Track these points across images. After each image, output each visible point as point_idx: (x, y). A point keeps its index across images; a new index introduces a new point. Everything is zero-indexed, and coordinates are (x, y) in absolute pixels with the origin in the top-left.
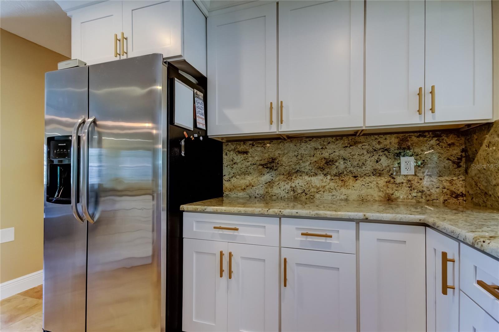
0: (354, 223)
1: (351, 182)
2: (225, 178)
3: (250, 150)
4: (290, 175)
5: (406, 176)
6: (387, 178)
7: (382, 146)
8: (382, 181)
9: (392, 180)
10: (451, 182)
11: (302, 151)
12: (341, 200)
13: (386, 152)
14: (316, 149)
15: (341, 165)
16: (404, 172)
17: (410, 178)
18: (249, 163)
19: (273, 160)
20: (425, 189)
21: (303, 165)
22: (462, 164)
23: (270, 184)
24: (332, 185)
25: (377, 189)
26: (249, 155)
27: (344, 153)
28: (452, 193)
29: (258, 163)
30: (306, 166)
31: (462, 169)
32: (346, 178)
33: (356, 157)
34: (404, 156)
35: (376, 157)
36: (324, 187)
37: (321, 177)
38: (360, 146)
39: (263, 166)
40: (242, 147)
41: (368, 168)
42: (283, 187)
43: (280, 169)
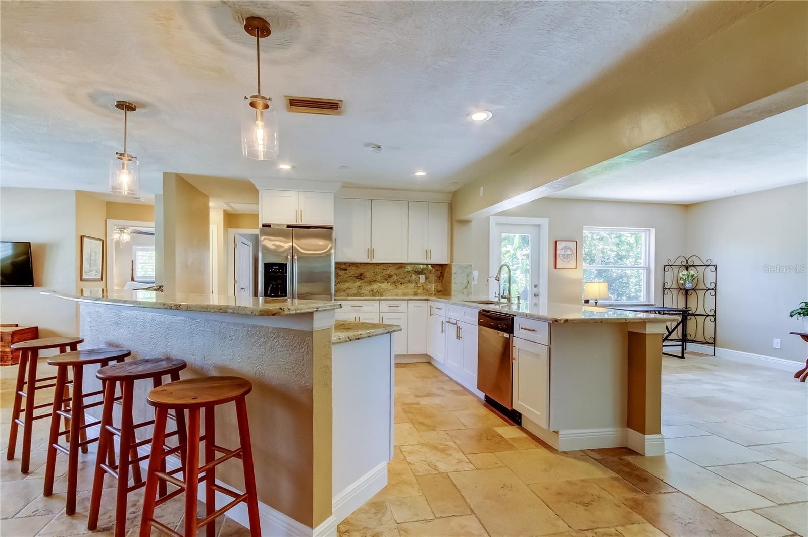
0: (406, 301)
1: (399, 286)
3: (349, 269)
4: (370, 282)
6: (414, 285)
7: (412, 269)
8: (412, 286)
9: (416, 285)
10: (437, 286)
11: (376, 271)
13: (415, 272)
14: (384, 269)
15: (395, 278)
16: (421, 282)
17: (423, 284)
18: (348, 276)
19: (361, 275)
20: (428, 289)
21: (377, 277)
22: (441, 278)
23: (360, 287)
24: (391, 288)
25: (410, 289)
26: (348, 271)
27: (396, 272)
28: (438, 290)
29: (354, 276)
30: (379, 278)
31: (441, 281)
32: (397, 284)
33: (402, 274)
34: (421, 274)
35: (411, 275)
36: (387, 289)
37: (386, 284)
39: (356, 277)
40: (344, 267)
41: (407, 280)
42: (367, 289)
43: (365, 279)
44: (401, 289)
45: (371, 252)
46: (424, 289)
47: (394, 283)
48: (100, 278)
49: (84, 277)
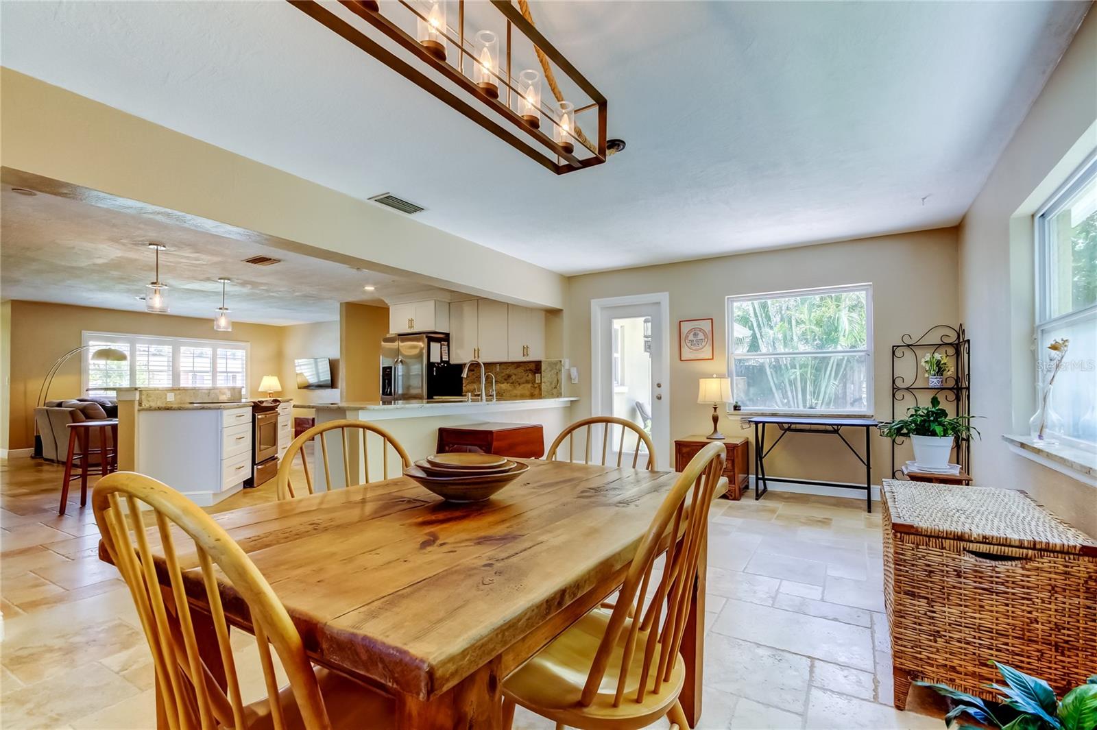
1: (518, 387)
2: (464, 385)
7: (529, 368)
8: (529, 386)
11: (498, 370)
14: (504, 369)
15: (514, 378)
16: (537, 382)
24: (510, 388)
25: (527, 390)
27: (515, 371)
30: (500, 378)
32: (515, 385)
33: (519, 373)
34: (537, 373)
35: (527, 374)
36: (507, 389)
37: (505, 384)
38: (521, 367)
41: (523, 380)
44: (519, 390)
45: (477, 352)
46: (538, 389)
47: (513, 383)
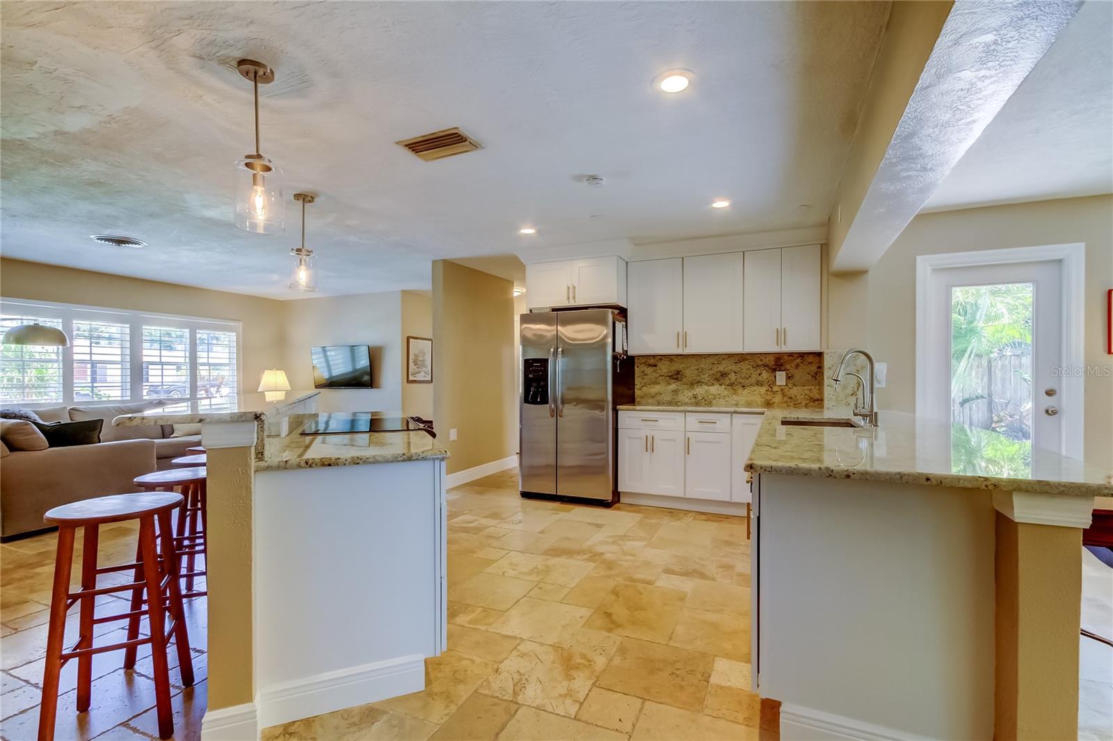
0: (729, 415)
1: (740, 390)
2: (637, 387)
3: (659, 364)
4: (692, 384)
5: (780, 386)
6: (768, 388)
7: (763, 363)
8: (763, 390)
9: (770, 389)
10: (810, 390)
11: (702, 366)
12: (733, 405)
13: (766, 368)
14: (713, 364)
15: (733, 377)
16: (778, 383)
17: (783, 387)
18: (658, 375)
19: (678, 373)
20: (792, 396)
21: (703, 376)
22: (818, 377)
23: (675, 392)
24: (726, 392)
25: (759, 396)
26: (658, 367)
27: (734, 368)
28: (811, 398)
29: (666, 375)
30: (705, 377)
32: (736, 388)
33: (744, 371)
34: (779, 370)
35: (759, 371)
36: (720, 394)
37: (717, 386)
38: (747, 362)
39: (669, 376)
40: (652, 361)
41: (753, 380)
42: (686, 395)
43: (684, 380)
44: (744, 395)
45: (683, 338)
46: (784, 395)
48: (430, 379)
49: (411, 378)
